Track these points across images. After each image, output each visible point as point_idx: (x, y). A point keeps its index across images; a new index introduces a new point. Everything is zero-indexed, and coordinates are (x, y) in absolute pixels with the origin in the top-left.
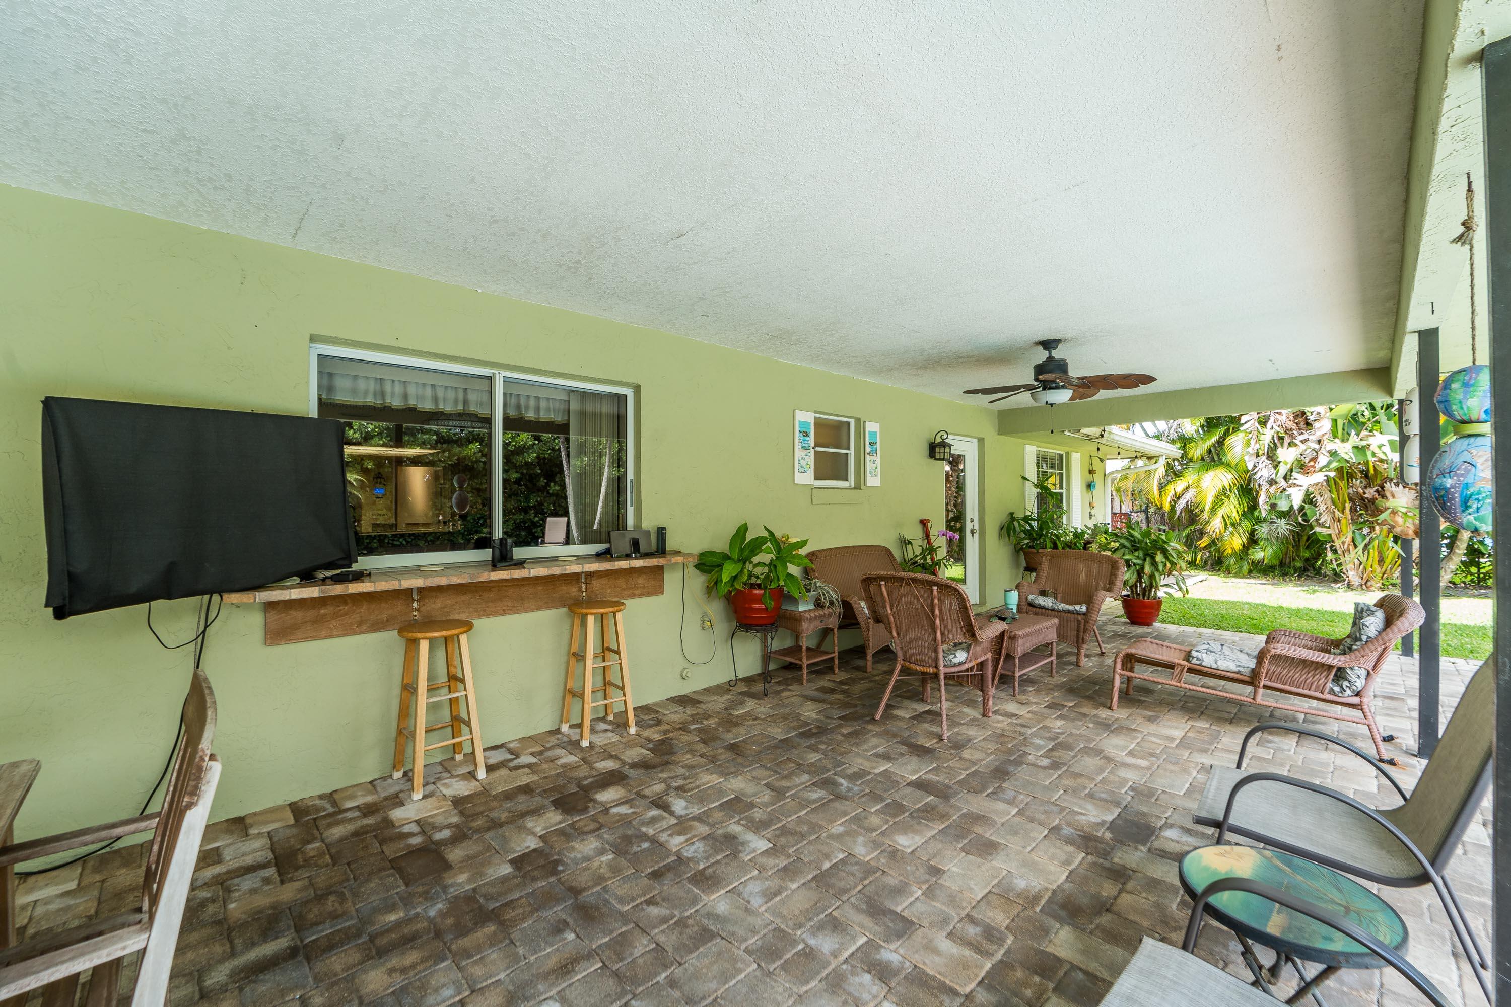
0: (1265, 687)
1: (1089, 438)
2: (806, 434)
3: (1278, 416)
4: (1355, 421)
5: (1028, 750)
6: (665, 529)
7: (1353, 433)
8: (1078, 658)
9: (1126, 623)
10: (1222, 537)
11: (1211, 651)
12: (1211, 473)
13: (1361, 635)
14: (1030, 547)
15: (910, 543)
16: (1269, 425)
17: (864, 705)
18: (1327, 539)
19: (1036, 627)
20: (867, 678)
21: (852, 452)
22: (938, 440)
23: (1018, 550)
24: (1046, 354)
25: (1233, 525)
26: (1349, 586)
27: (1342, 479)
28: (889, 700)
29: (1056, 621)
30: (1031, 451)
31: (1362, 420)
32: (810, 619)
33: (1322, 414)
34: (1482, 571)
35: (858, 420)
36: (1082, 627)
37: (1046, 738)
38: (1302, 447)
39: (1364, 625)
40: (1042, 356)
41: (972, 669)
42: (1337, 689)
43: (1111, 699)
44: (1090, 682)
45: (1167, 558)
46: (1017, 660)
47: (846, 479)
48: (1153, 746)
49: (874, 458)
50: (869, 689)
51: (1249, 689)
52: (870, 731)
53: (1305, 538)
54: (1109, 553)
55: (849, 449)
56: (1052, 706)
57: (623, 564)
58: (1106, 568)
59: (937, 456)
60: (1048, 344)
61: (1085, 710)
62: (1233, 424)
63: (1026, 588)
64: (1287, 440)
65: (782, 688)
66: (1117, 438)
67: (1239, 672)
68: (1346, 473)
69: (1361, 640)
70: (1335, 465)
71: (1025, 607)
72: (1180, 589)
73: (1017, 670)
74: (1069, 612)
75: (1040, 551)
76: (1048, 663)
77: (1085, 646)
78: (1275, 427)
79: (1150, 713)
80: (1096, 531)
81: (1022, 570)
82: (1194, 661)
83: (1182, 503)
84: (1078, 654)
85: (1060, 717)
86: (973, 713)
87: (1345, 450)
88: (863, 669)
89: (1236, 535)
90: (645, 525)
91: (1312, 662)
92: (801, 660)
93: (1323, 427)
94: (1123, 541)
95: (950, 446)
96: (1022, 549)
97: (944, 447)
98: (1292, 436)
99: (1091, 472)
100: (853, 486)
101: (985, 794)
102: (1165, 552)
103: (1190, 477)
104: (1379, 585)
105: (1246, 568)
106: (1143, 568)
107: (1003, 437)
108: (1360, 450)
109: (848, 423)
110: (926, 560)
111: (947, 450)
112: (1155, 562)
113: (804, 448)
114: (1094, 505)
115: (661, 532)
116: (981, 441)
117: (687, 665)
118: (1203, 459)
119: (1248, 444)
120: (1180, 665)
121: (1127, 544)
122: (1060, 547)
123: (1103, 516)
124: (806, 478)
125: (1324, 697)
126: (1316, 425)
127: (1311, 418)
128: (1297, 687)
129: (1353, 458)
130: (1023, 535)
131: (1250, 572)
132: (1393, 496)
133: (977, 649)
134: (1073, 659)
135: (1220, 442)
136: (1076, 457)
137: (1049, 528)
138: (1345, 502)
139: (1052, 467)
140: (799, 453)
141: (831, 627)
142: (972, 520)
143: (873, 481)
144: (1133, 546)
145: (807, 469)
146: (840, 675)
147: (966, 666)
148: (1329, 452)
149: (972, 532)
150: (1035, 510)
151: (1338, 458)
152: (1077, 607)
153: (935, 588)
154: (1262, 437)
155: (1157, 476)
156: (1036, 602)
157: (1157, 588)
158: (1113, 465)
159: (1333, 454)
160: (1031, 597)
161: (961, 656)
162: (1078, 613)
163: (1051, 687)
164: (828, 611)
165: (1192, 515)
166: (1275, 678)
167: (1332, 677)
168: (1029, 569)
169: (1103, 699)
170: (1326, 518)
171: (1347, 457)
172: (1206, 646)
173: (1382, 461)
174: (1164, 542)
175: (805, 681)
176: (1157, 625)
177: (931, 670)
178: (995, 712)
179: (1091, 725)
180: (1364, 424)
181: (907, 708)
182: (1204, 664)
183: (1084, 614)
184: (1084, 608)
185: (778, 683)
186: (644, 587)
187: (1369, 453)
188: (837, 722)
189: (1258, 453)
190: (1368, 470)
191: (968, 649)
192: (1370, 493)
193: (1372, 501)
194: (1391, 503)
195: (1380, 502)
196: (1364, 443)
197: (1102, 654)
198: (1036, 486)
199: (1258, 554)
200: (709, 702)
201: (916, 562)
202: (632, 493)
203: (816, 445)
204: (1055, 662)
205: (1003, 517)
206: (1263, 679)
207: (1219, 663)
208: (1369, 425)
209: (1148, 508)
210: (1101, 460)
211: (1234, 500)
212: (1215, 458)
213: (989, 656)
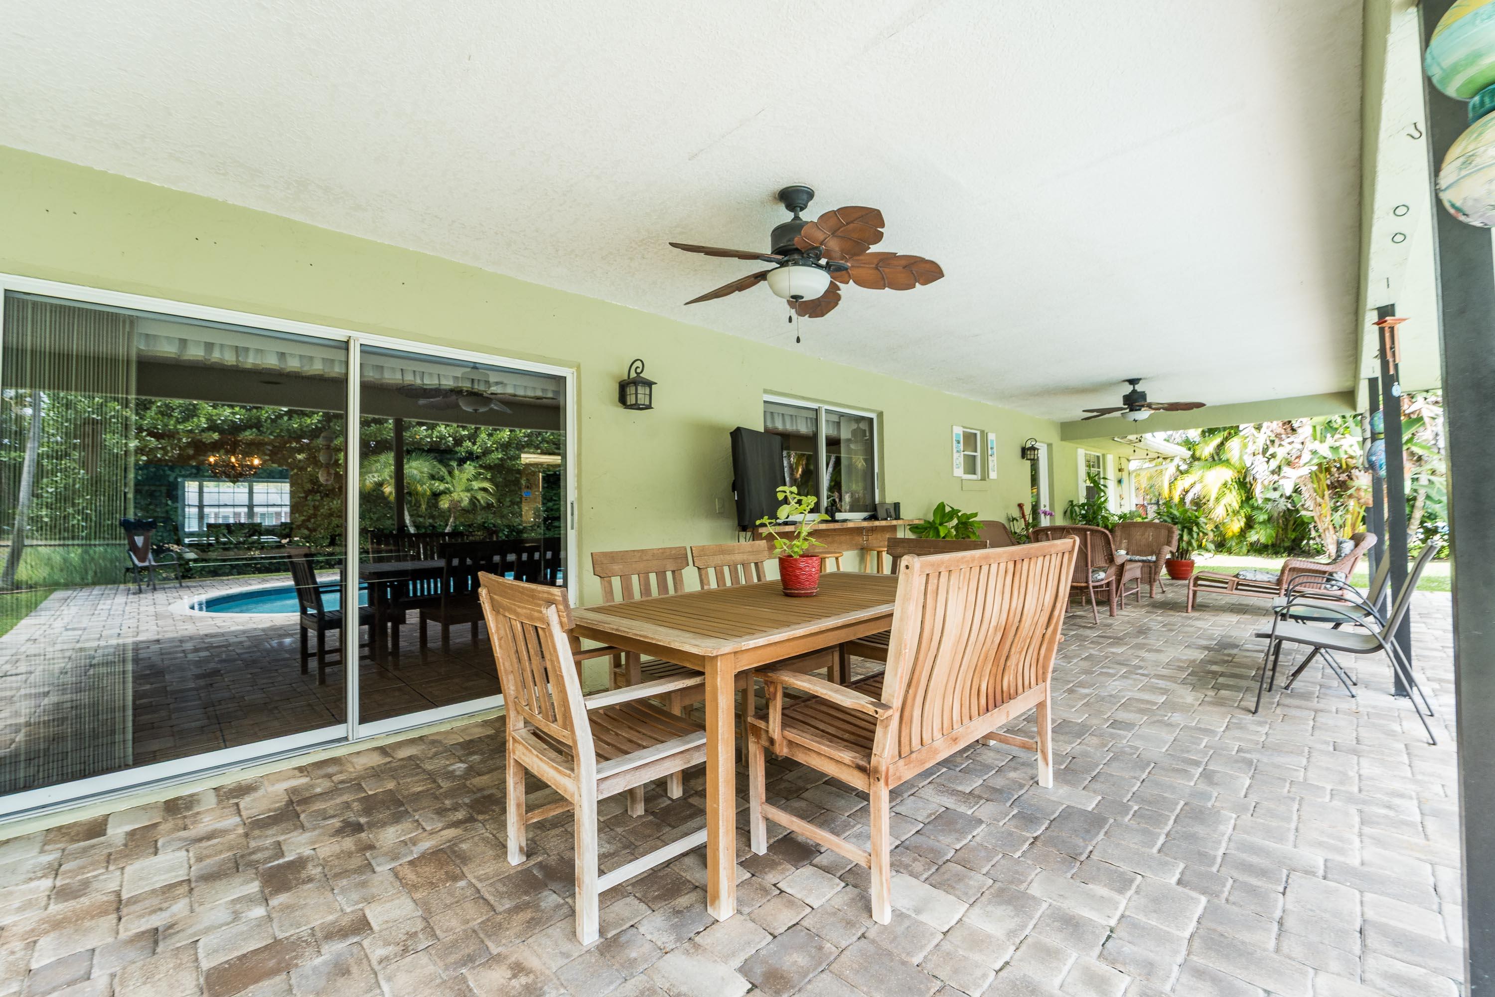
1: (1131, 442)
2: (958, 442)
3: (1269, 424)
4: (1329, 427)
6: (899, 503)
7: (1329, 435)
9: (1168, 579)
10: (1224, 522)
12: (1215, 470)
15: (1015, 520)
16: (1263, 431)
18: (1311, 521)
21: (980, 454)
22: (1028, 445)
24: (1130, 388)
25: (1233, 512)
27: (1321, 472)
30: (1082, 454)
31: (1335, 426)
33: (1305, 422)
35: (982, 432)
36: (1153, 571)
38: (1290, 447)
40: (1128, 389)
41: (1104, 585)
43: (1187, 607)
47: (976, 474)
49: (993, 458)
53: (1292, 523)
55: (978, 452)
57: (884, 523)
58: (1164, 532)
59: (1026, 457)
60: (1133, 382)
62: (1234, 431)
64: (1277, 442)
66: (1149, 442)
68: (1325, 468)
69: (1341, 556)
70: (1316, 461)
73: (1123, 592)
76: (1135, 593)
77: (1156, 584)
78: (1268, 432)
82: (1241, 577)
83: (1190, 496)
87: (1324, 450)
89: (1236, 520)
90: (886, 500)
93: (1306, 432)
94: (1165, 518)
95: (1037, 450)
97: (1032, 450)
98: (1281, 439)
99: (1120, 470)
100: (980, 478)
103: (1196, 474)
105: (1245, 550)
106: (1182, 537)
107: (1064, 443)
108: (1335, 449)
109: (975, 434)
111: (1035, 453)
113: (958, 451)
114: (1124, 496)
115: (897, 506)
116: (1051, 446)
118: (1208, 460)
119: (1245, 446)
120: (1232, 581)
122: (1111, 524)
123: (1129, 506)
124: (960, 472)
126: (1299, 431)
127: (1296, 426)
129: (1329, 455)
131: (1248, 551)
133: (1111, 571)
135: (1222, 444)
137: (1102, 512)
138: (1324, 491)
140: (956, 455)
143: (993, 475)
144: (1173, 521)
145: (960, 466)
148: (1311, 451)
151: (1318, 456)
152: (1149, 558)
153: (1088, 533)
154: (1257, 440)
155: (1168, 473)
158: (1135, 465)
159: (1314, 453)
161: (1102, 575)
162: (1149, 561)
163: (1141, 606)
165: (1199, 504)
170: (1310, 504)
171: (1325, 455)
173: (1352, 457)
177: (1083, 585)
179: (1180, 618)
180: (1336, 429)
182: (1247, 578)
183: (1154, 562)
184: (1154, 558)
187: (1342, 452)
189: (1254, 453)
190: (1341, 464)
192: (1343, 477)
193: (1344, 482)
194: (1356, 483)
195: (1350, 483)
196: (1337, 444)
197: (1164, 592)
199: (1253, 536)
202: (878, 481)
203: (963, 449)
205: (1066, 504)
207: (1257, 577)
208: (1341, 430)
209: (1158, 501)
210: (1129, 460)
211: (1234, 492)
212: (1217, 458)
213: (1114, 578)
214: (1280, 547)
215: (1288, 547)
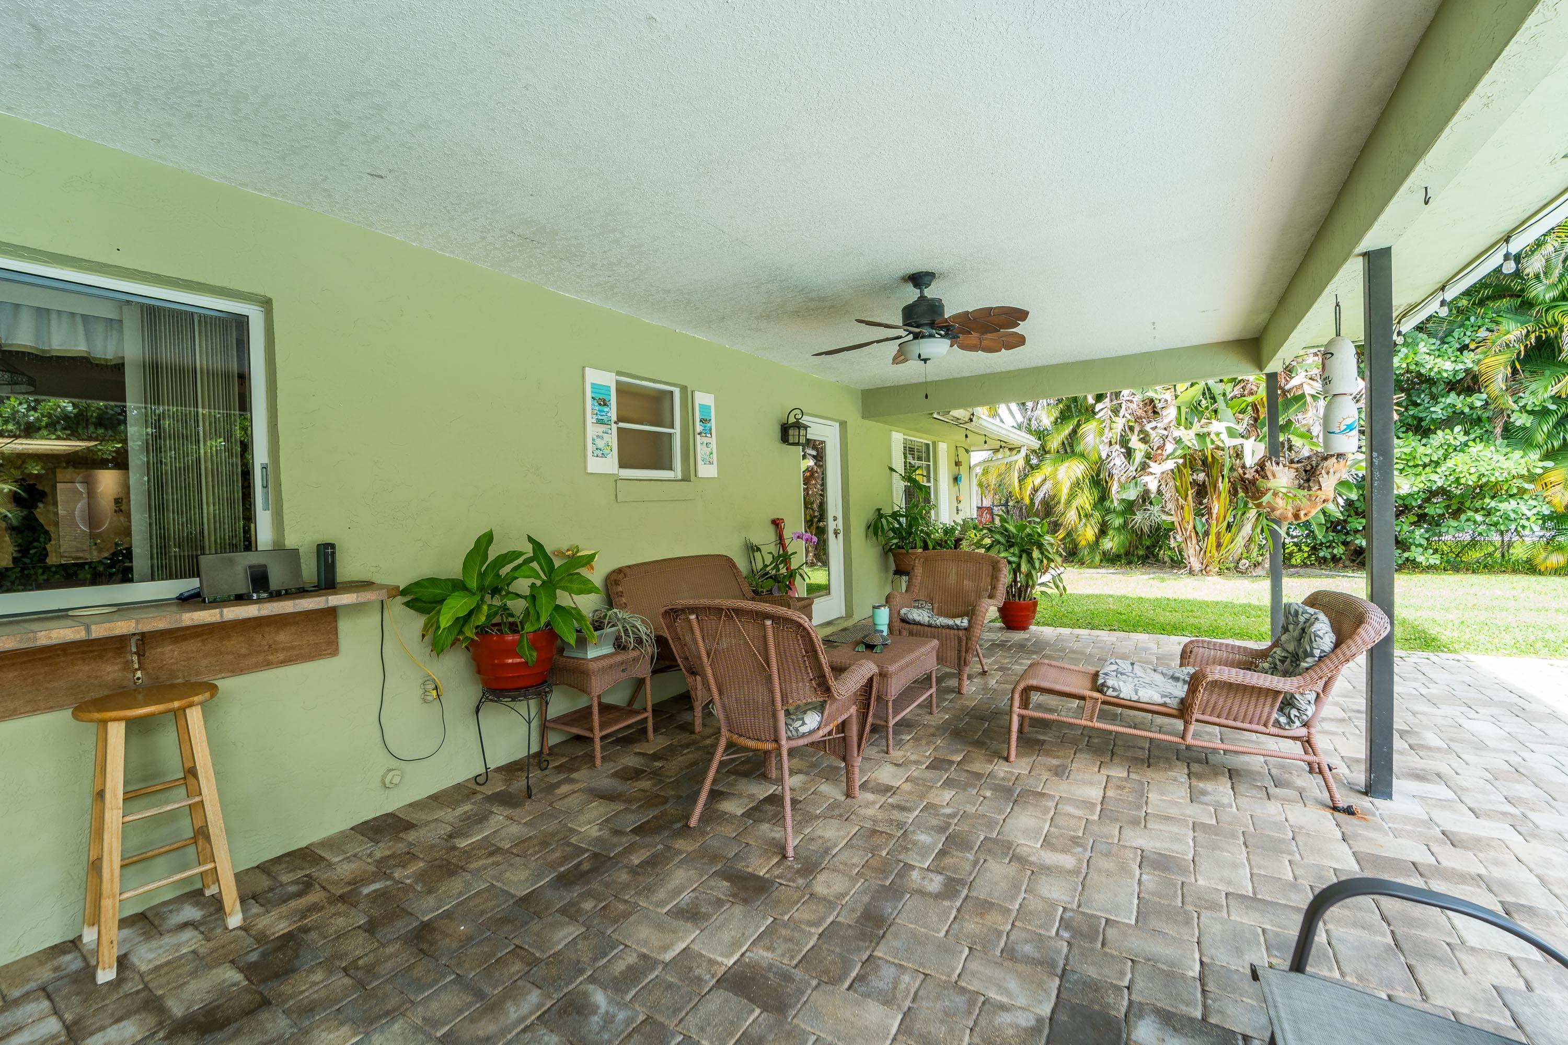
0: (1197, 721)
1: (958, 423)
2: (604, 403)
3: (1129, 404)
5: (912, 858)
6: (333, 546)
7: (1195, 420)
8: (959, 684)
9: (1001, 628)
10: (1076, 528)
11: (1122, 674)
12: (1066, 464)
13: (1312, 648)
14: (899, 547)
15: (759, 550)
16: (1121, 414)
17: (679, 797)
18: (1170, 527)
19: (913, 656)
20: (693, 743)
21: (677, 431)
22: (792, 420)
23: (887, 551)
24: (916, 292)
25: (1086, 516)
26: (1191, 572)
27: (1184, 466)
28: (715, 781)
29: (936, 642)
30: (898, 439)
32: (603, 670)
33: (1169, 401)
34: (1287, 551)
35: (684, 389)
36: (964, 645)
37: (932, 828)
39: (1316, 636)
40: (911, 294)
41: (830, 733)
42: (1283, 720)
43: (1009, 743)
44: (977, 718)
45: (1042, 553)
46: (890, 704)
47: (670, 468)
48: (1073, 822)
49: (708, 440)
50: (692, 765)
51: (1179, 724)
52: (679, 852)
54: (983, 551)
55: (673, 427)
56: (937, 764)
57: (233, 613)
58: (986, 569)
59: (791, 440)
60: (918, 279)
61: (977, 767)
62: (1088, 412)
63: (897, 601)
64: (1137, 429)
65: (562, 777)
66: (985, 424)
67: (1164, 705)
68: (1189, 462)
69: (1313, 656)
70: (1180, 452)
71: (897, 624)
72: (1057, 587)
73: (890, 717)
74: (949, 627)
75: (910, 551)
76: (926, 699)
77: (967, 669)
78: (1127, 415)
79: (1055, 762)
80: (965, 526)
81: (891, 573)
82: (1110, 692)
83: (1040, 495)
84: (959, 676)
85: (948, 784)
86: (831, 791)
87: (1189, 436)
88: (688, 728)
89: (1089, 526)
90: (291, 541)
91: (1253, 688)
92: (591, 730)
93: (1170, 414)
94: (998, 537)
95: (806, 427)
96: (890, 550)
97: (799, 428)
98: (1142, 425)
99: (958, 464)
100: (680, 477)
101: (847, 984)
102: (1040, 546)
103: (1047, 469)
104: (1217, 569)
105: (1097, 559)
106: (1019, 565)
107: (866, 421)
108: (1201, 436)
109: (670, 392)
110: (778, 570)
111: (802, 432)
112: (1031, 558)
113: (600, 422)
114: (961, 498)
115: (328, 551)
116: (843, 424)
117: (394, 763)
118: (1058, 452)
119: (1101, 433)
120: (1091, 698)
121: (1002, 540)
122: (930, 545)
123: (969, 511)
124: (608, 464)
125: (1268, 731)
126: (1163, 413)
127: (1159, 406)
128: (1234, 720)
129: (1195, 445)
130: (891, 534)
131: (1101, 562)
132: (1274, 476)
133: (835, 706)
134: (953, 683)
135: (1074, 431)
136: (942, 447)
137: (919, 525)
139: (920, 459)
140: (592, 430)
141: (640, 676)
142: (835, 519)
143: (707, 471)
144: (1008, 542)
145: (606, 452)
146: (656, 743)
147: (821, 733)
148: (1175, 439)
149: (836, 533)
150: (903, 506)
151: (1182, 445)
152: (958, 621)
153: (768, 622)
154: (1114, 425)
155: (1017, 467)
156: (910, 617)
157: (1033, 587)
158: (977, 457)
159: (1178, 441)
160: (903, 611)
161: (812, 720)
162: (959, 628)
163: (932, 730)
164: (635, 653)
165: (1049, 507)
166: (1209, 710)
167: (1278, 705)
168: (899, 572)
169: (995, 745)
170: (1171, 506)
171: (1190, 445)
172: (1114, 667)
173: (1218, 448)
174: (1040, 535)
175: (598, 762)
176: (1033, 628)
177: (769, 745)
178: (863, 786)
179: (988, 794)
180: (1204, 412)
181: (741, 796)
182: (1121, 696)
183: (966, 629)
184: (965, 622)
185: (558, 769)
186: (292, 648)
187: (1208, 440)
188: (625, 840)
189: (1110, 442)
190: (1206, 458)
191: (821, 708)
193: (1253, 482)
194: (1272, 484)
195: (1261, 483)
196: (1205, 430)
197: (984, 673)
198: (903, 478)
199: (1106, 545)
200: (427, 823)
201: (767, 573)
202: (265, 487)
203: (620, 419)
204: (934, 696)
205: (870, 515)
206: (1195, 712)
207: (1140, 694)
208: (1207, 414)
209: (1007, 501)
210: (967, 451)
211: (1086, 491)
212: (1069, 449)
213: (853, 710)
214: (1133, 555)
215: (1142, 556)
